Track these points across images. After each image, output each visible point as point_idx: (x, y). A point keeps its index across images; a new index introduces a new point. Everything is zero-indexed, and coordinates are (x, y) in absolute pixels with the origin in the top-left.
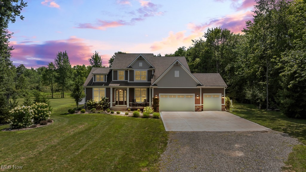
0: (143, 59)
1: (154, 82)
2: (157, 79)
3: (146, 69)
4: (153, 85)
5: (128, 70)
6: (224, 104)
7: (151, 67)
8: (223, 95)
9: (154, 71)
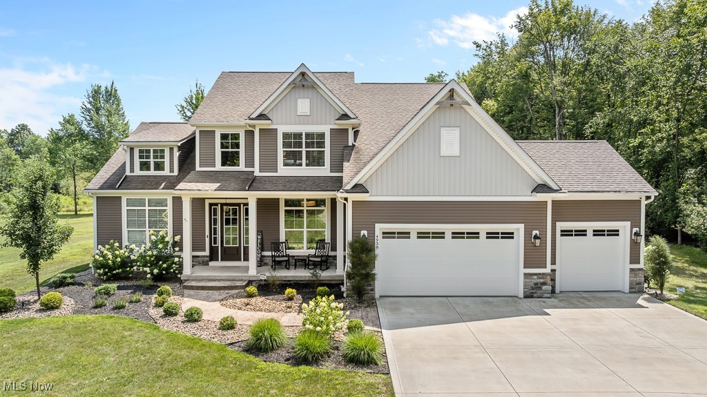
0: (313, 87)
1: (357, 174)
2: (365, 164)
3: (325, 124)
4: (349, 187)
5: (254, 126)
6: (641, 266)
7: (345, 116)
8: (635, 230)
9: (356, 133)
